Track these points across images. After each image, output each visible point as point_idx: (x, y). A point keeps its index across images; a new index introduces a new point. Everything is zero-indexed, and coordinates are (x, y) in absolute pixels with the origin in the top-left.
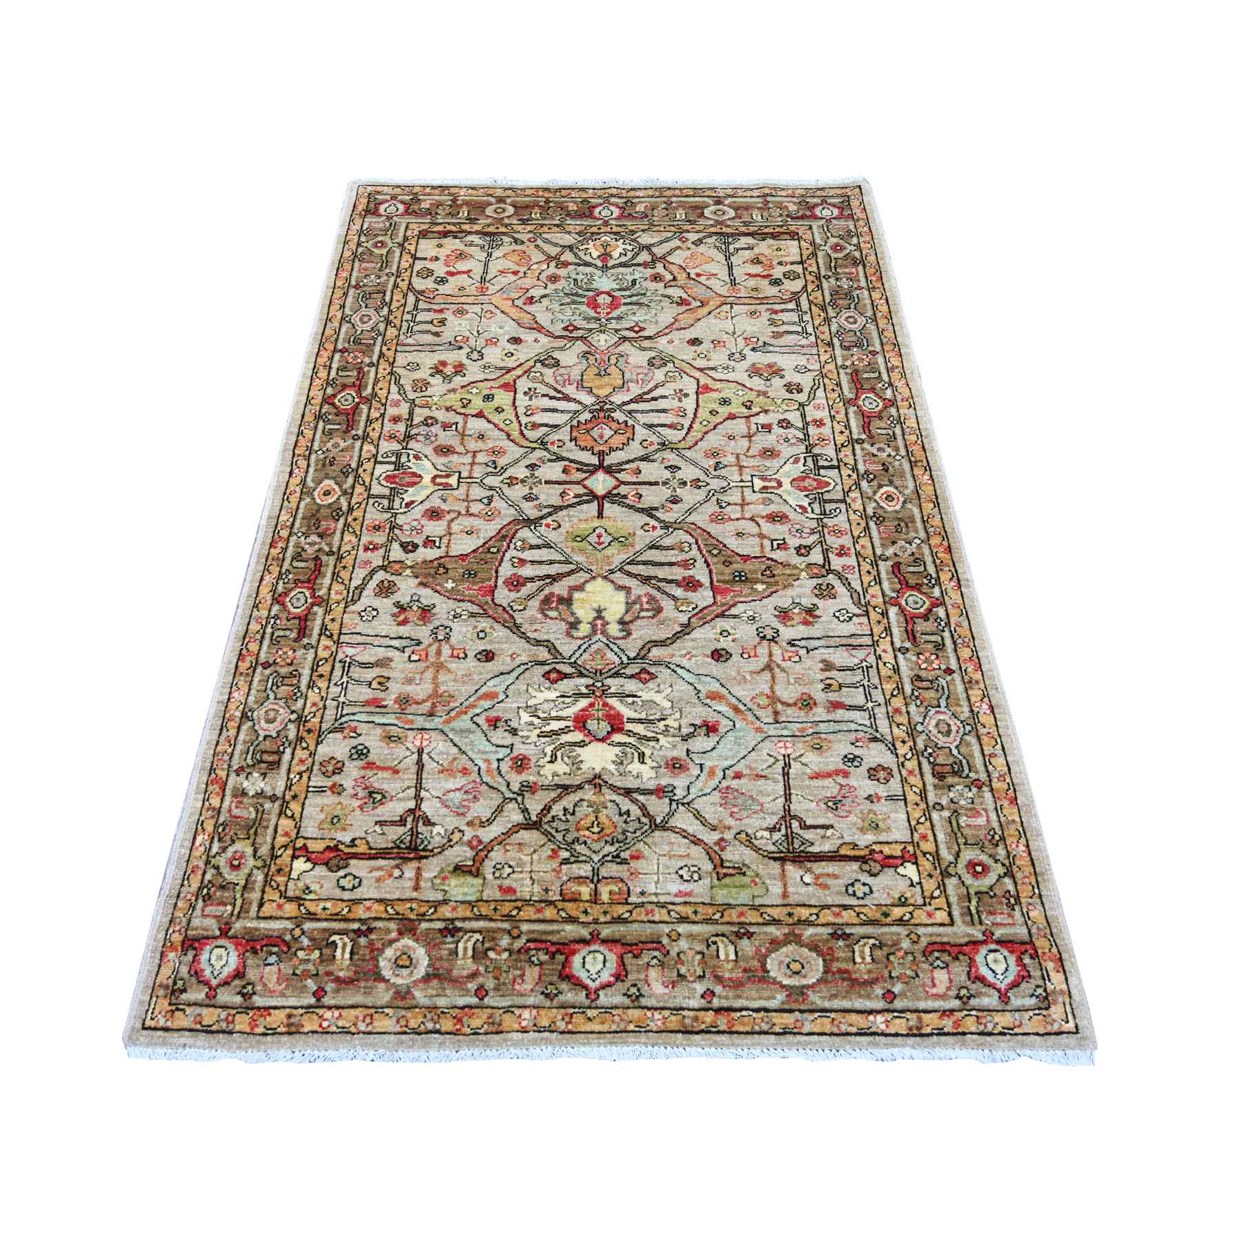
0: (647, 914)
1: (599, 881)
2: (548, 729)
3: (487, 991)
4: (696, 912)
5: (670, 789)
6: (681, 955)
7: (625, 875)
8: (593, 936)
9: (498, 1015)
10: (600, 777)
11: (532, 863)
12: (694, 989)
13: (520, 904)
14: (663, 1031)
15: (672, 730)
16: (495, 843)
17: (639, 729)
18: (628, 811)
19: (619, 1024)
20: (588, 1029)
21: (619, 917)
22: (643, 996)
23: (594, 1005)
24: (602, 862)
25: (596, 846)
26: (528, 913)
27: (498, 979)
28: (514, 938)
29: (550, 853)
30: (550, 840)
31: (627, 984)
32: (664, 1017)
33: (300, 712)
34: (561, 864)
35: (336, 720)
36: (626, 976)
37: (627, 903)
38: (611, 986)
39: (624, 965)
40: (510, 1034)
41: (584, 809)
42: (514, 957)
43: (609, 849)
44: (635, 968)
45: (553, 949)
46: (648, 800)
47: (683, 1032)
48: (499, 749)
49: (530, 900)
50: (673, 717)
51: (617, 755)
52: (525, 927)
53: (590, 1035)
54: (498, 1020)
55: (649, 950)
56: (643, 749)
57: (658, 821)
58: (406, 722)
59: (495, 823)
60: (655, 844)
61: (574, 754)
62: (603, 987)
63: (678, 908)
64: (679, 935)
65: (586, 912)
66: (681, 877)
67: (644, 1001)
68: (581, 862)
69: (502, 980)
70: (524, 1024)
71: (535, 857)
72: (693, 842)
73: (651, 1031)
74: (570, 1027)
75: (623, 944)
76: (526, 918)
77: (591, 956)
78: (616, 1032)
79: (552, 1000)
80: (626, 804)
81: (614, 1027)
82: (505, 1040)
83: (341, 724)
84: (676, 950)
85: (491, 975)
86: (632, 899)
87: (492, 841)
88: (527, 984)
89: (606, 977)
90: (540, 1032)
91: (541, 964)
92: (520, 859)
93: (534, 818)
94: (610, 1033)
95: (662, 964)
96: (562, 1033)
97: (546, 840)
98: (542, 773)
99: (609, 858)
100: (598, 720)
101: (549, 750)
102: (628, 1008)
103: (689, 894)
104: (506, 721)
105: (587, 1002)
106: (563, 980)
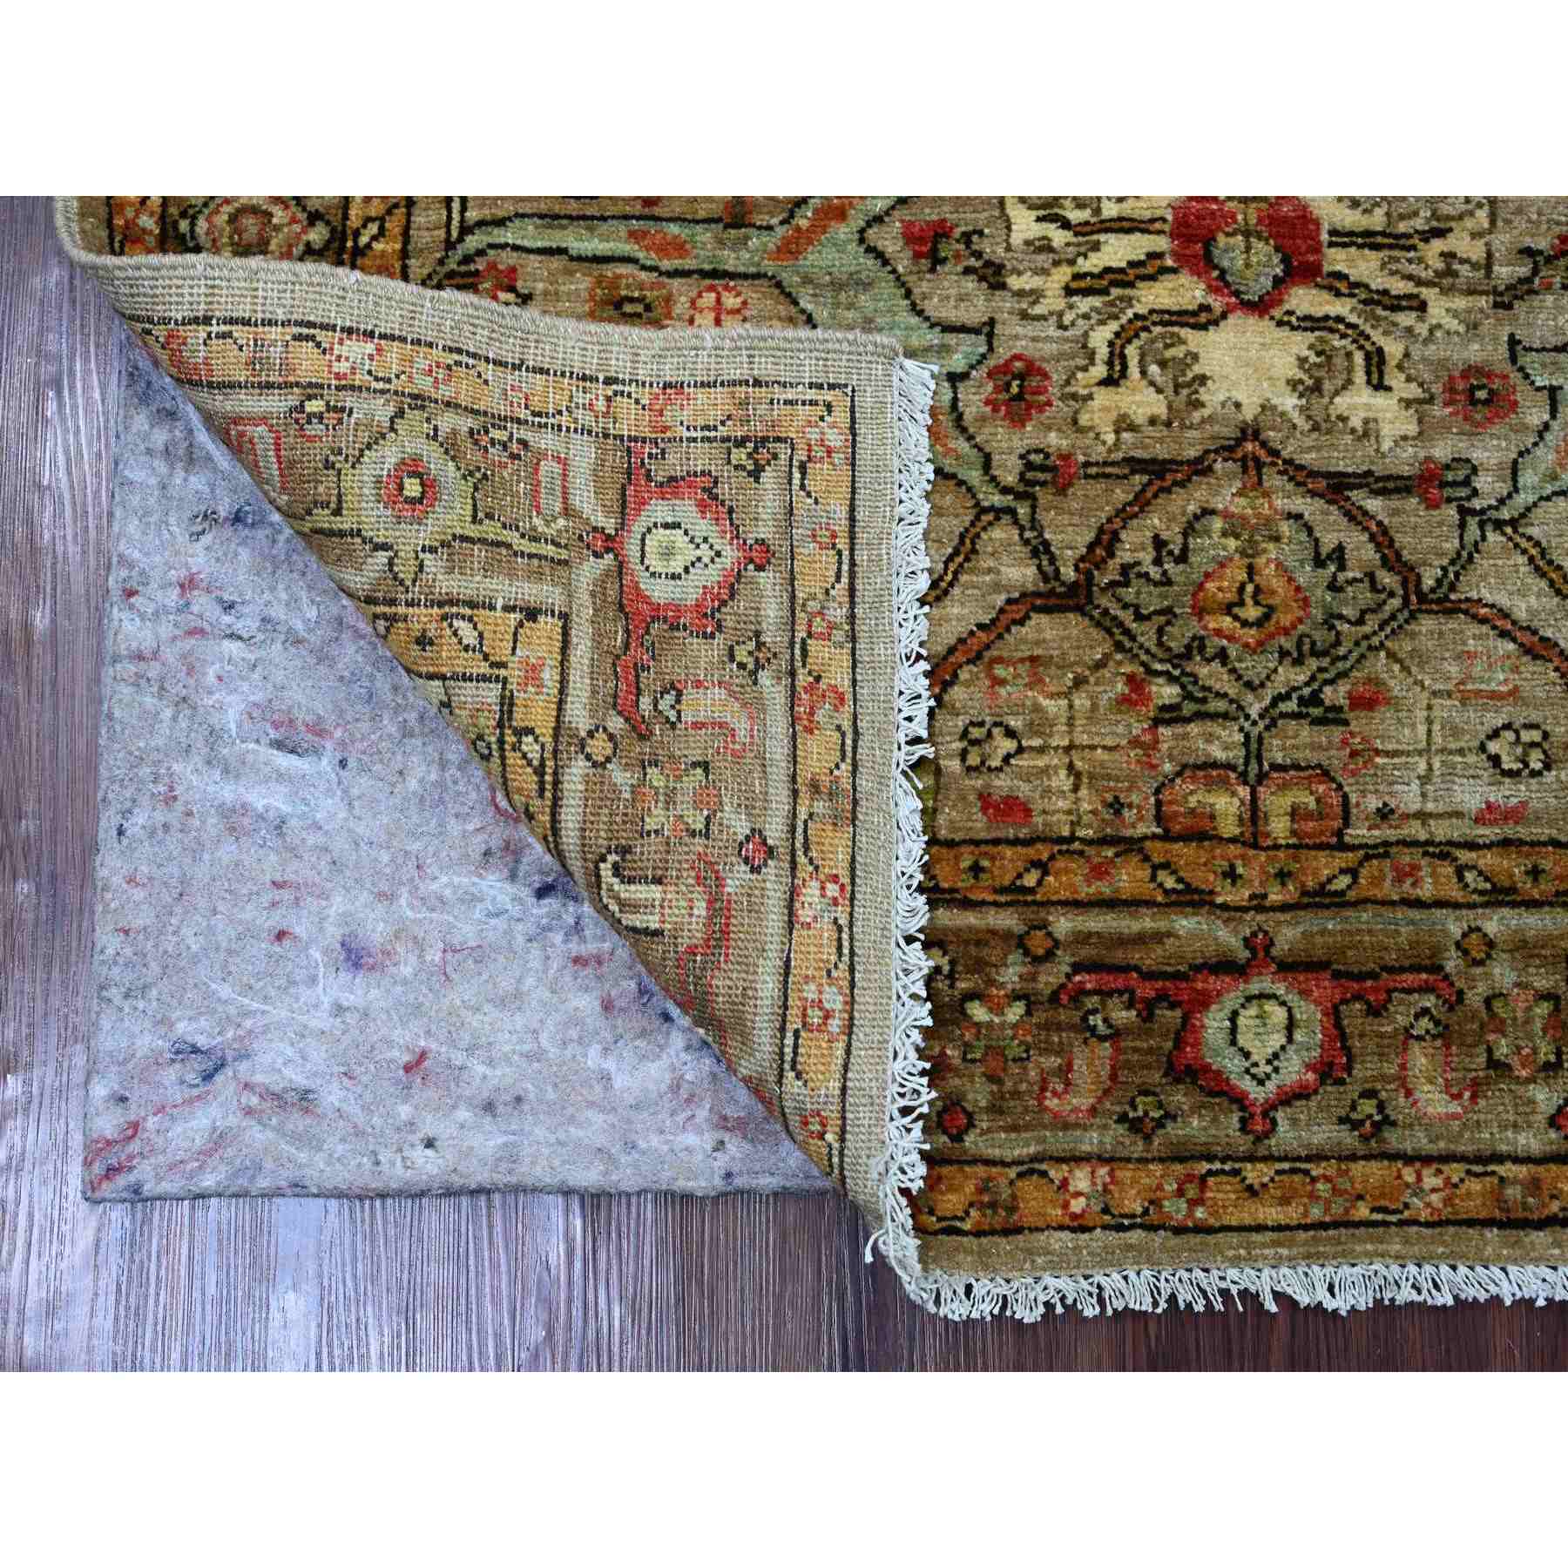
0: (1399, 880)
1: (1262, 777)
2: (1093, 263)
3: (970, 1116)
4: (1535, 873)
5: (1461, 475)
6: (1497, 1005)
7: (1335, 759)
8: (1253, 950)
9: (1003, 1182)
10: (1256, 435)
11: (1070, 722)
12: (1532, 1102)
13: (1043, 850)
14: (1448, 1222)
15: (1464, 270)
16: (959, 657)
17: (1365, 266)
18: (1340, 548)
19: (1328, 1202)
20: (1248, 1220)
21: (1321, 890)
22: (1394, 1124)
23: (1262, 1152)
24: (1271, 717)
25: (1255, 668)
26: (1070, 879)
27: (1000, 1082)
28: (1037, 960)
29: (1120, 687)
30: (1119, 647)
31: (1353, 1091)
32: (1447, 1181)
33: (336, 221)
34: (1157, 722)
35: (450, 245)
36: (1349, 1068)
37: (1343, 847)
38: (1307, 1097)
39: (1343, 1036)
40: (1042, 1237)
41: (1214, 544)
42: (1039, 1017)
43: (1291, 676)
44: (1371, 1047)
45: (1146, 991)
46: (1395, 512)
47: (1501, 1225)
48: (951, 339)
49: (1072, 838)
50: (1469, 223)
51: (1302, 361)
52: (1063, 925)
53: (1256, 1237)
54: (1005, 1194)
55: (1409, 991)
56: (1377, 337)
57: (1428, 582)
58: (663, 249)
59: (956, 591)
60: (1421, 658)
61: (1178, 352)
62: (1288, 1098)
63: (1487, 860)
64: (1491, 944)
65: (1231, 875)
66: (1495, 760)
67: (1394, 1139)
68: (1213, 716)
69: (1009, 1085)
70: (1077, 1205)
71: (1081, 701)
72: (1527, 650)
73: (1416, 1222)
74: (1200, 1213)
75: (1337, 975)
76: (1064, 895)
77: (1253, 1011)
78: (1323, 1226)
79: (1148, 1138)
80: (1333, 530)
81: (1316, 1213)
82: (1030, 1252)
83: (467, 259)
84: (1482, 989)
85: (979, 1069)
86: (1359, 832)
87: (952, 650)
88: (1077, 1094)
89: (1293, 1070)
90: (1120, 1228)
91: (1115, 1035)
92: (1037, 708)
93: (1069, 573)
94: (1306, 1227)
95: (1444, 1034)
96: (1179, 1230)
97: (1107, 647)
98: (1084, 419)
99: (1291, 706)
100: (1247, 234)
101: (1101, 338)
102: (1353, 1157)
103: (1514, 815)
104: (967, 238)
105: (1243, 1144)
106: (1178, 1081)
